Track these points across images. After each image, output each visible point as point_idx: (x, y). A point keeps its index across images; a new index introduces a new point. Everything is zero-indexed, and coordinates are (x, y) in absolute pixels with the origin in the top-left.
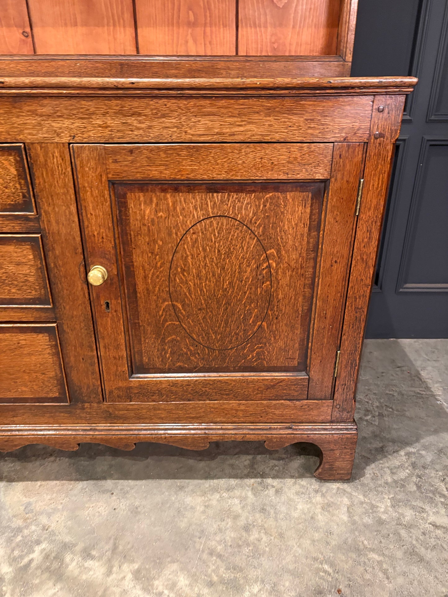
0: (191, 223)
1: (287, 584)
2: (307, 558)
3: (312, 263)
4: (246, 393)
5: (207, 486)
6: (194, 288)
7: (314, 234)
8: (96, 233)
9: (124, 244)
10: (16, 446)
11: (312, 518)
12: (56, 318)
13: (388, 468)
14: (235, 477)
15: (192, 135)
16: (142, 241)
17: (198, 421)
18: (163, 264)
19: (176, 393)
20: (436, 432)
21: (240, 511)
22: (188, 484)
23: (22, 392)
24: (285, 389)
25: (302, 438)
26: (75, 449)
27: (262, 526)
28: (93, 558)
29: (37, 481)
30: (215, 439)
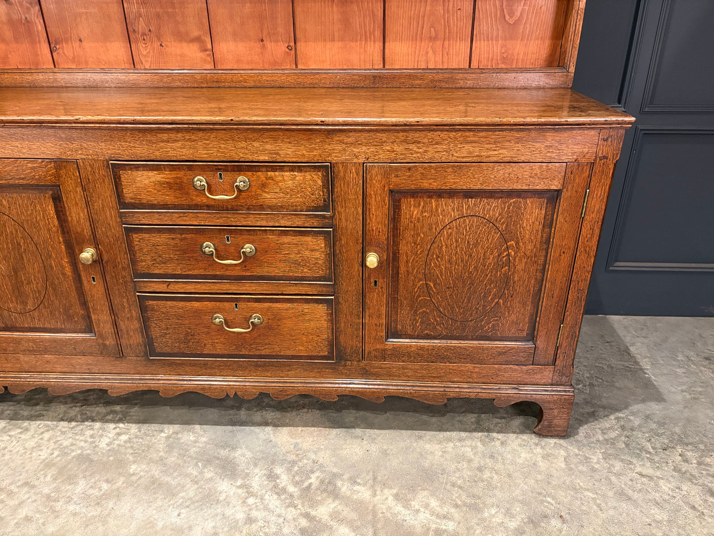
0: (448, 221)
1: (518, 509)
2: (532, 492)
3: (544, 253)
4: (481, 358)
5: (442, 437)
6: (445, 271)
7: (547, 230)
8: (374, 229)
9: (394, 236)
10: (288, 395)
11: (534, 464)
12: (334, 292)
13: (599, 428)
14: (465, 430)
15: (457, 157)
16: (408, 235)
17: (438, 380)
18: (423, 251)
19: (422, 356)
20: (644, 401)
21: (473, 457)
22: (425, 434)
23: (299, 350)
24: (514, 356)
25: (526, 398)
26: (335, 400)
27: (493, 468)
28: (359, 484)
29: (297, 427)
30: (452, 395)
